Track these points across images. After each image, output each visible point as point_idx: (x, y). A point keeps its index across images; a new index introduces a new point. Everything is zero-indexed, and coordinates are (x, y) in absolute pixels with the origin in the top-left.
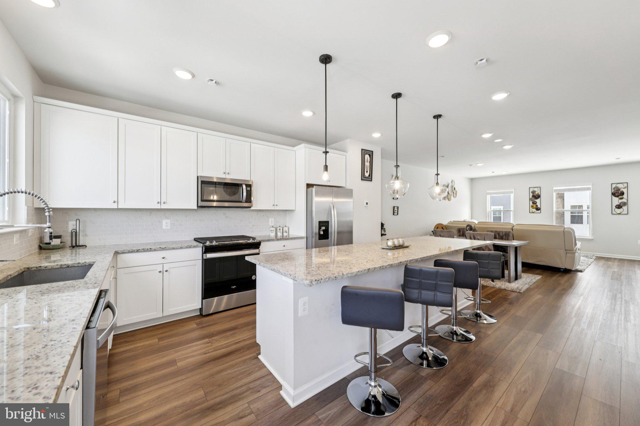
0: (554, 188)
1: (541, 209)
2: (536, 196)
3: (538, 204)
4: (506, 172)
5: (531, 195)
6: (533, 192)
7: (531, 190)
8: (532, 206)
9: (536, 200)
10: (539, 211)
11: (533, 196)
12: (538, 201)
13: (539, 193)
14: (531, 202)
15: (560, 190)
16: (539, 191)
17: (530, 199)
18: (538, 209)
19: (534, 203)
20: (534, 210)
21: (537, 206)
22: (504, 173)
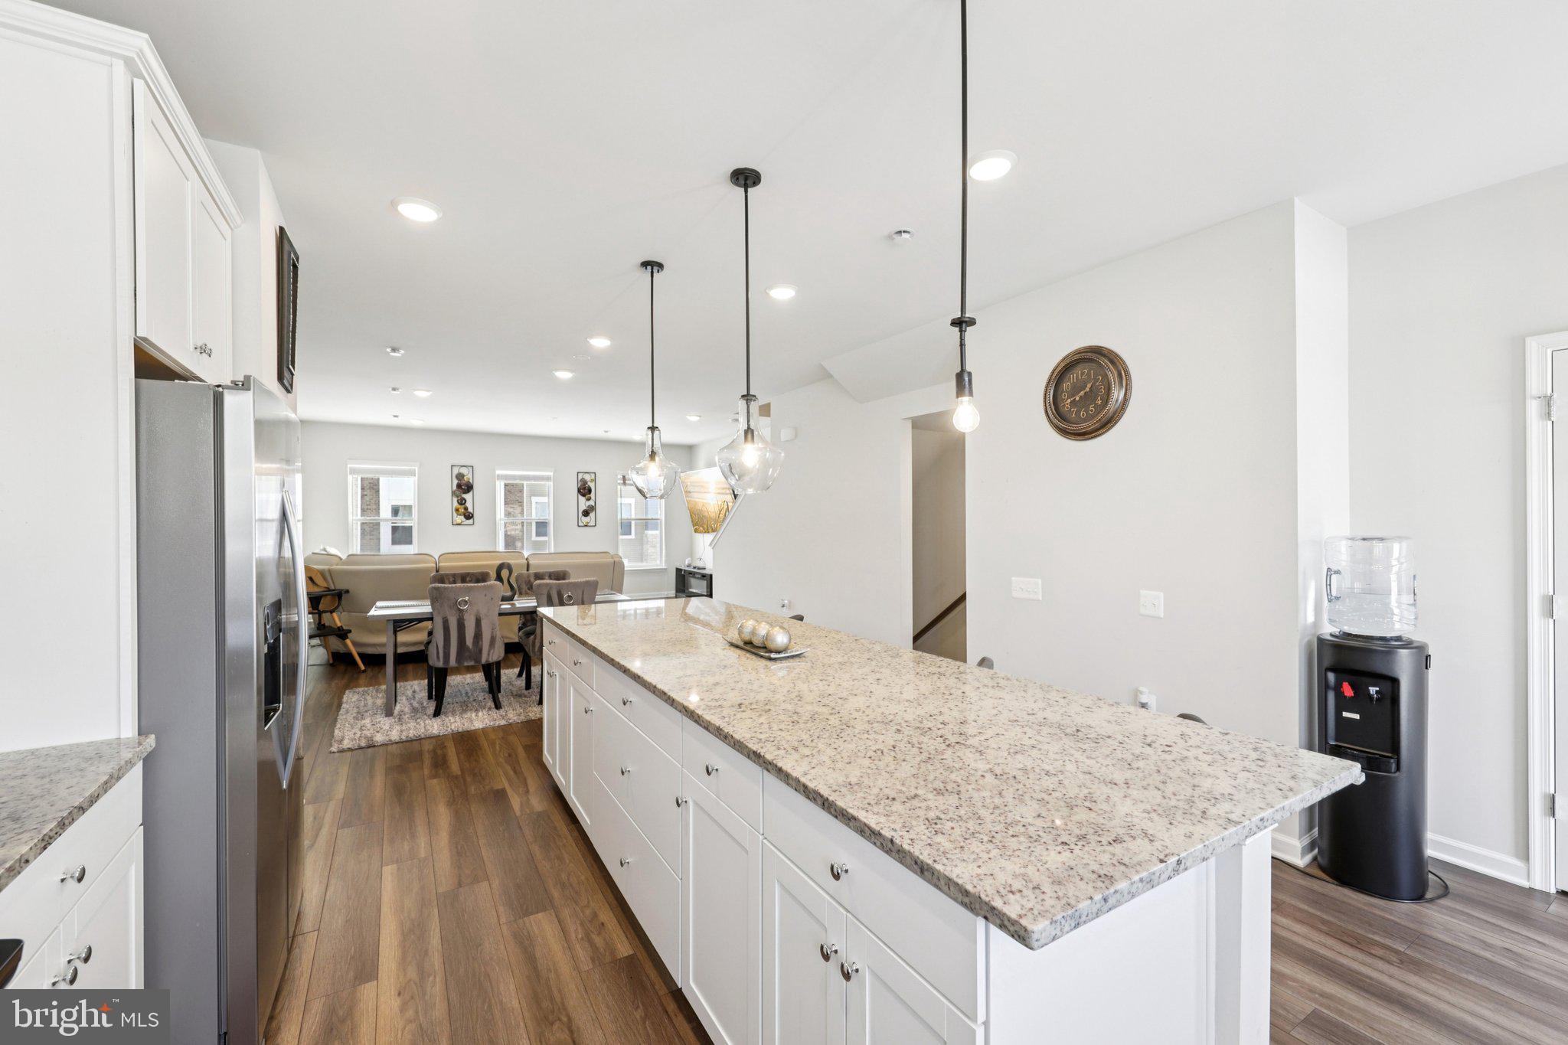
0: (498, 472)
1: (475, 516)
2: (464, 487)
3: (469, 504)
4: (422, 422)
5: (455, 482)
6: (460, 476)
7: (456, 471)
8: (457, 510)
9: (464, 496)
10: (470, 522)
11: (459, 486)
12: (468, 497)
13: (471, 481)
14: (455, 500)
15: (514, 477)
16: (470, 476)
17: (453, 493)
18: (469, 516)
19: (462, 502)
20: (460, 519)
21: (466, 509)
22: (416, 423)
